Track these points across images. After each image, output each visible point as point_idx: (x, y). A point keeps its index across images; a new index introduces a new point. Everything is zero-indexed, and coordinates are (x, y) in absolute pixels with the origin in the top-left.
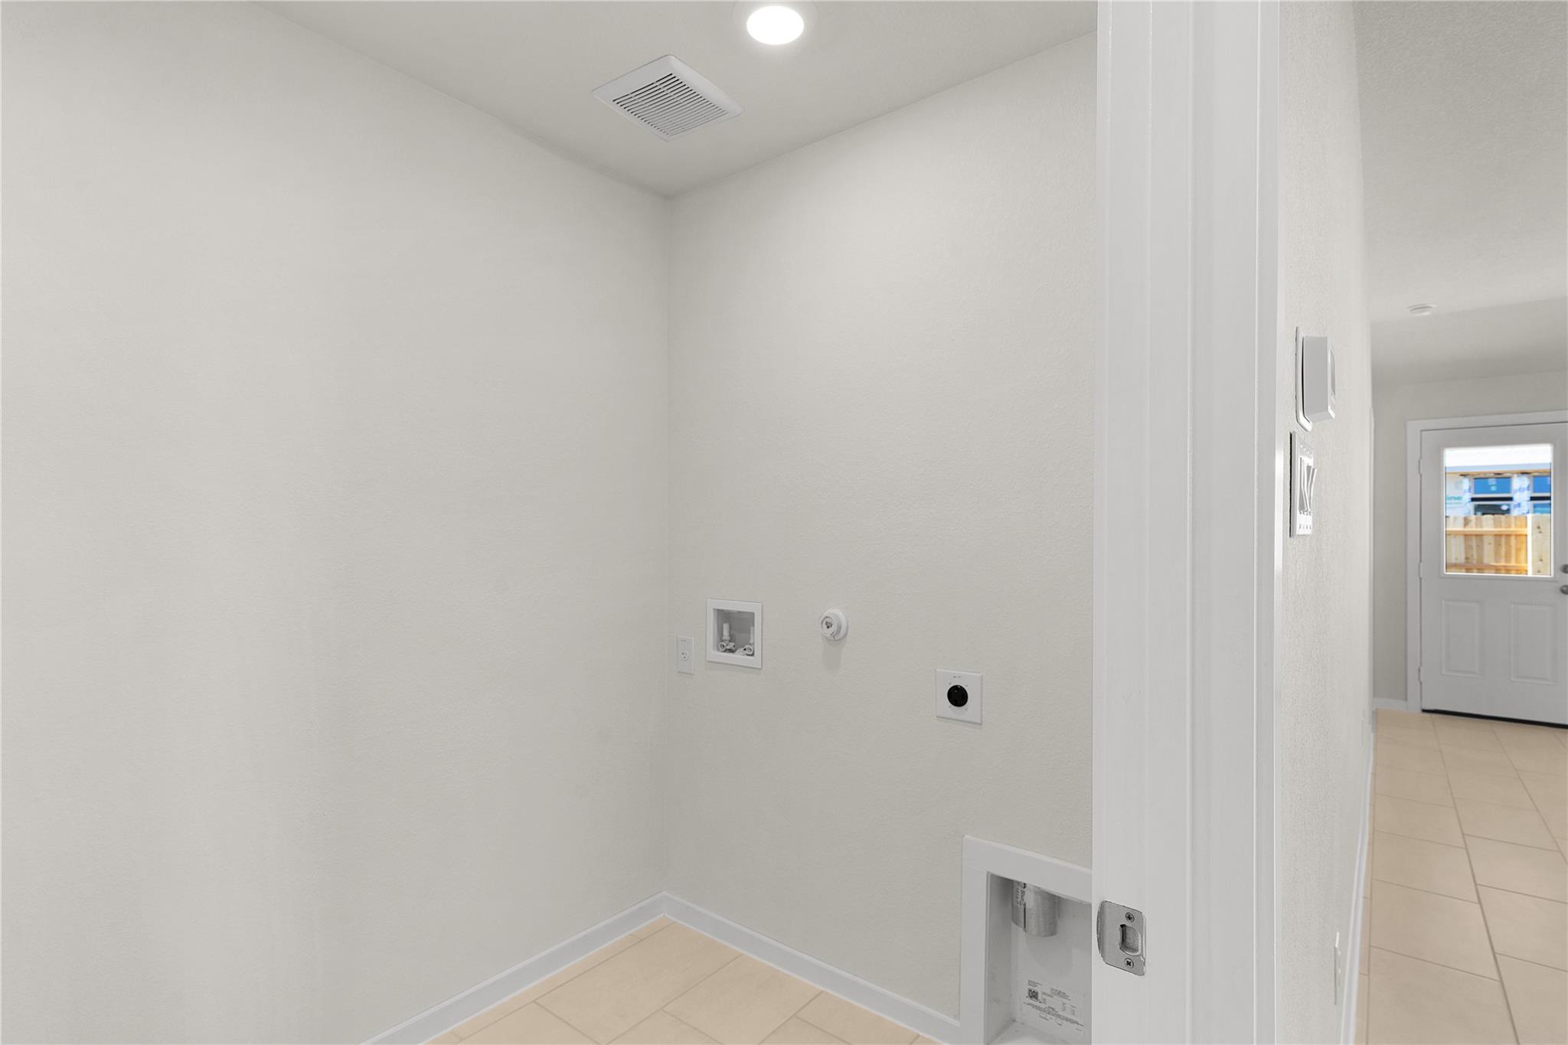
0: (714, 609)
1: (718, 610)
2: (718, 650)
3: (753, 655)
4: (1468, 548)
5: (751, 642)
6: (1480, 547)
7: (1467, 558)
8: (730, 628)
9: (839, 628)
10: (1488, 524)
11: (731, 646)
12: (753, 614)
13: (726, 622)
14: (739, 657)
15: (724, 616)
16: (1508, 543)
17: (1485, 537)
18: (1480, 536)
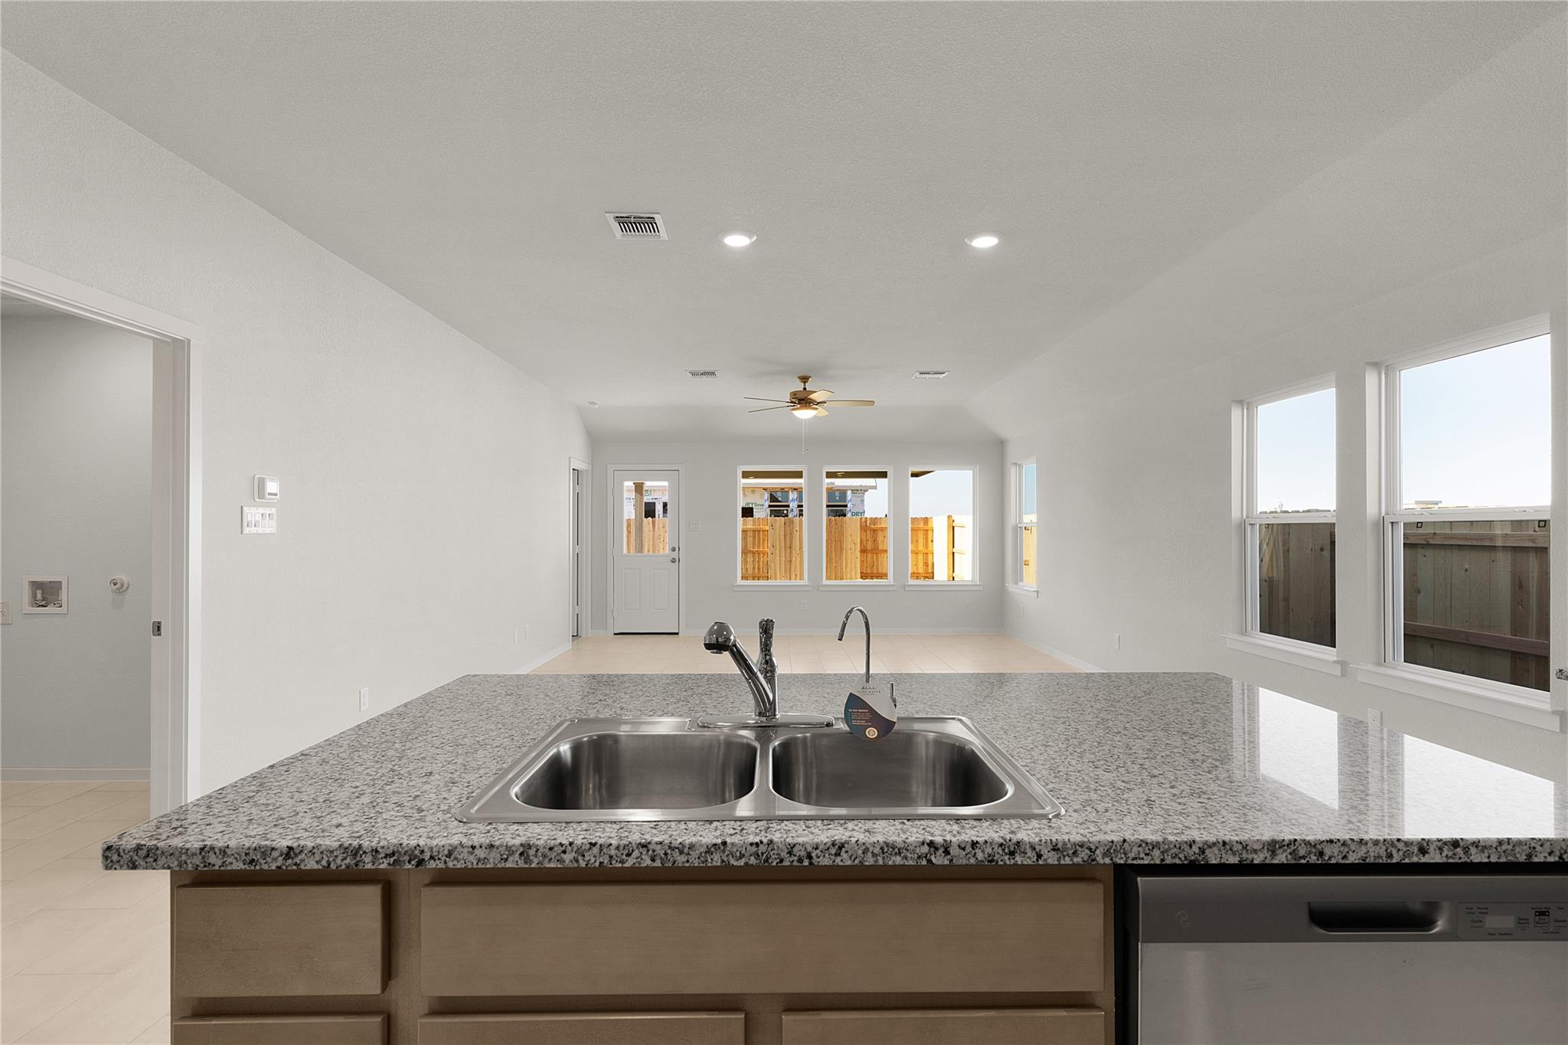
0: (29, 582)
1: (33, 582)
2: (33, 606)
3: (61, 606)
5: (60, 599)
8: (43, 593)
9: (122, 585)
11: (43, 603)
12: (61, 582)
13: (39, 589)
14: (49, 609)
15: (36, 585)
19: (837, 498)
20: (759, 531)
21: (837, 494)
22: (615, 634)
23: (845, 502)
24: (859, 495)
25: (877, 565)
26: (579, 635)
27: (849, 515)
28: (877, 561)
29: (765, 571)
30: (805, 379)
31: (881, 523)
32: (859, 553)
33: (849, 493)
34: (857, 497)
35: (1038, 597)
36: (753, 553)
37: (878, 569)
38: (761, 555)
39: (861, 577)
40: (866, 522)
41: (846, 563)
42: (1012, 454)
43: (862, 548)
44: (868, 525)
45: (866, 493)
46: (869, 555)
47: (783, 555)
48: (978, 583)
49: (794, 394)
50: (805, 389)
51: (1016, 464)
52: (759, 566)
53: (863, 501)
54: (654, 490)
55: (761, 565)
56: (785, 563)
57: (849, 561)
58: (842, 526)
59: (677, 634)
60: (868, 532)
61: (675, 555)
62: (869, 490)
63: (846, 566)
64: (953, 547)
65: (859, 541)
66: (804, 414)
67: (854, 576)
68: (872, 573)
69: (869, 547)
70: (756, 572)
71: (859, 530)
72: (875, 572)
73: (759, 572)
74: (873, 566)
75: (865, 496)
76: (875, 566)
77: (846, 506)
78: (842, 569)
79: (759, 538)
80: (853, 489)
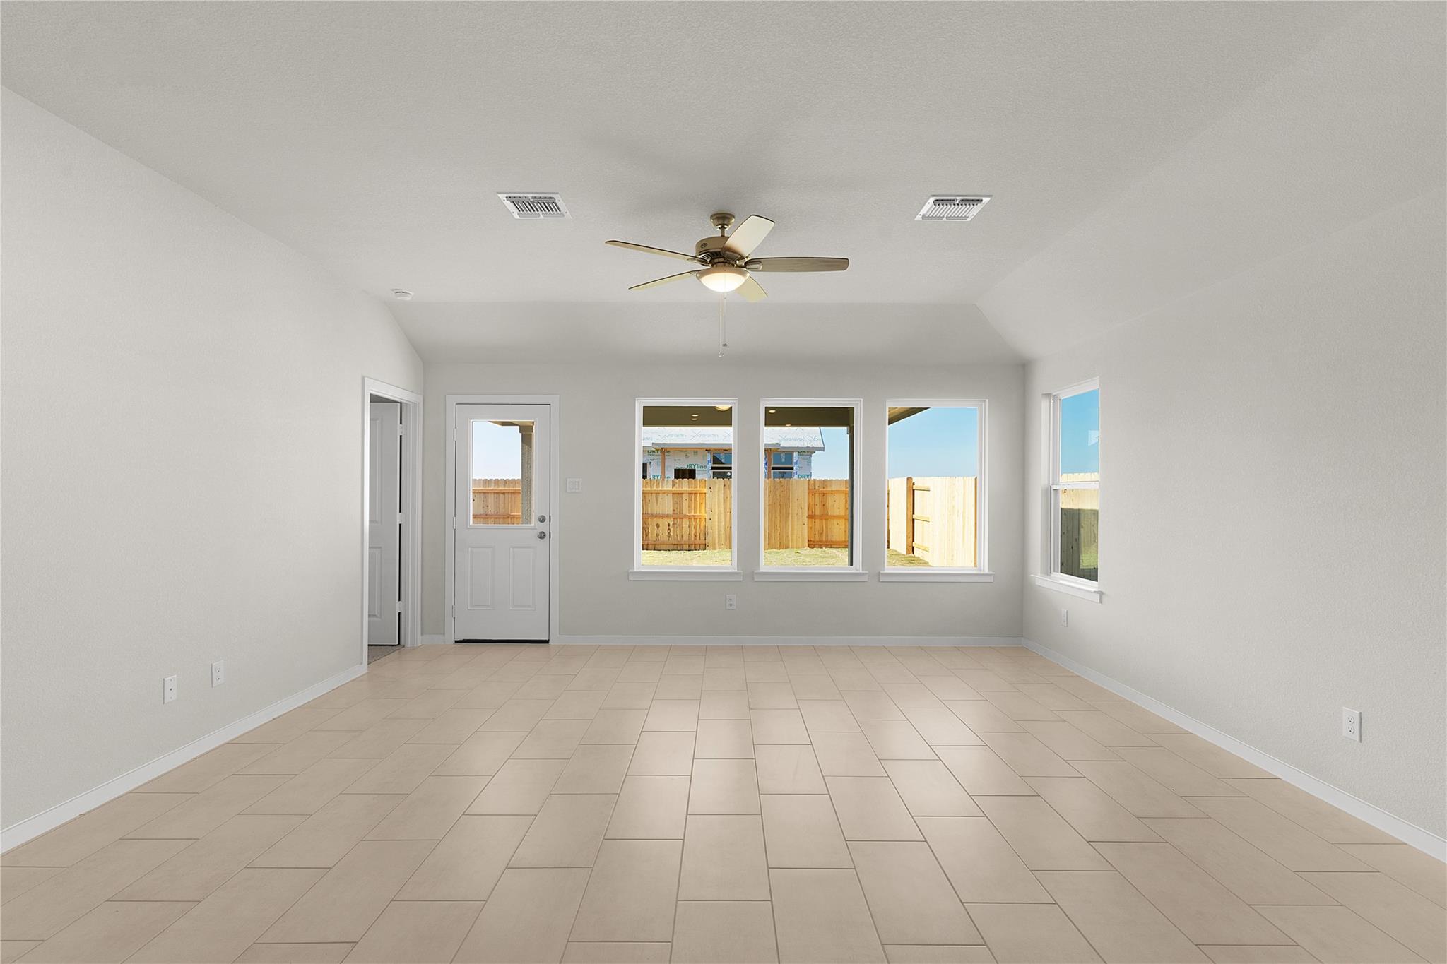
4: (675, 503)
6: (681, 502)
7: (674, 510)
10: (685, 485)
16: (696, 498)
17: (684, 495)
18: (681, 494)
19: (783, 460)
20: (696, 494)
21: (783, 456)
22: (456, 642)
23: (791, 464)
24: (806, 457)
25: (827, 532)
26: (402, 643)
27: (795, 477)
28: (827, 528)
29: (703, 538)
30: (722, 219)
31: (831, 486)
32: (806, 519)
33: (795, 454)
34: (804, 459)
35: (1101, 602)
36: (690, 518)
37: (827, 536)
38: (698, 520)
39: (809, 546)
40: (814, 484)
41: (792, 530)
42: (1042, 381)
43: (810, 513)
44: (817, 487)
45: (813, 455)
46: (818, 521)
47: (723, 519)
48: (987, 572)
49: (703, 245)
50: (723, 236)
51: (1048, 395)
52: (695, 532)
53: (809, 463)
55: (698, 531)
56: (725, 529)
57: (796, 527)
58: (788, 489)
59: (547, 642)
60: (817, 495)
61: (544, 527)
62: (816, 452)
63: (792, 534)
64: (913, 513)
65: (806, 505)
66: (723, 282)
67: (800, 544)
68: (821, 541)
69: (818, 513)
70: (693, 539)
71: (807, 494)
72: (824, 539)
73: (695, 539)
74: (821, 534)
76: (824, 534)
77: (792, 468)
78: (788, 536)
79: (696, 501)
80: (800, 450)
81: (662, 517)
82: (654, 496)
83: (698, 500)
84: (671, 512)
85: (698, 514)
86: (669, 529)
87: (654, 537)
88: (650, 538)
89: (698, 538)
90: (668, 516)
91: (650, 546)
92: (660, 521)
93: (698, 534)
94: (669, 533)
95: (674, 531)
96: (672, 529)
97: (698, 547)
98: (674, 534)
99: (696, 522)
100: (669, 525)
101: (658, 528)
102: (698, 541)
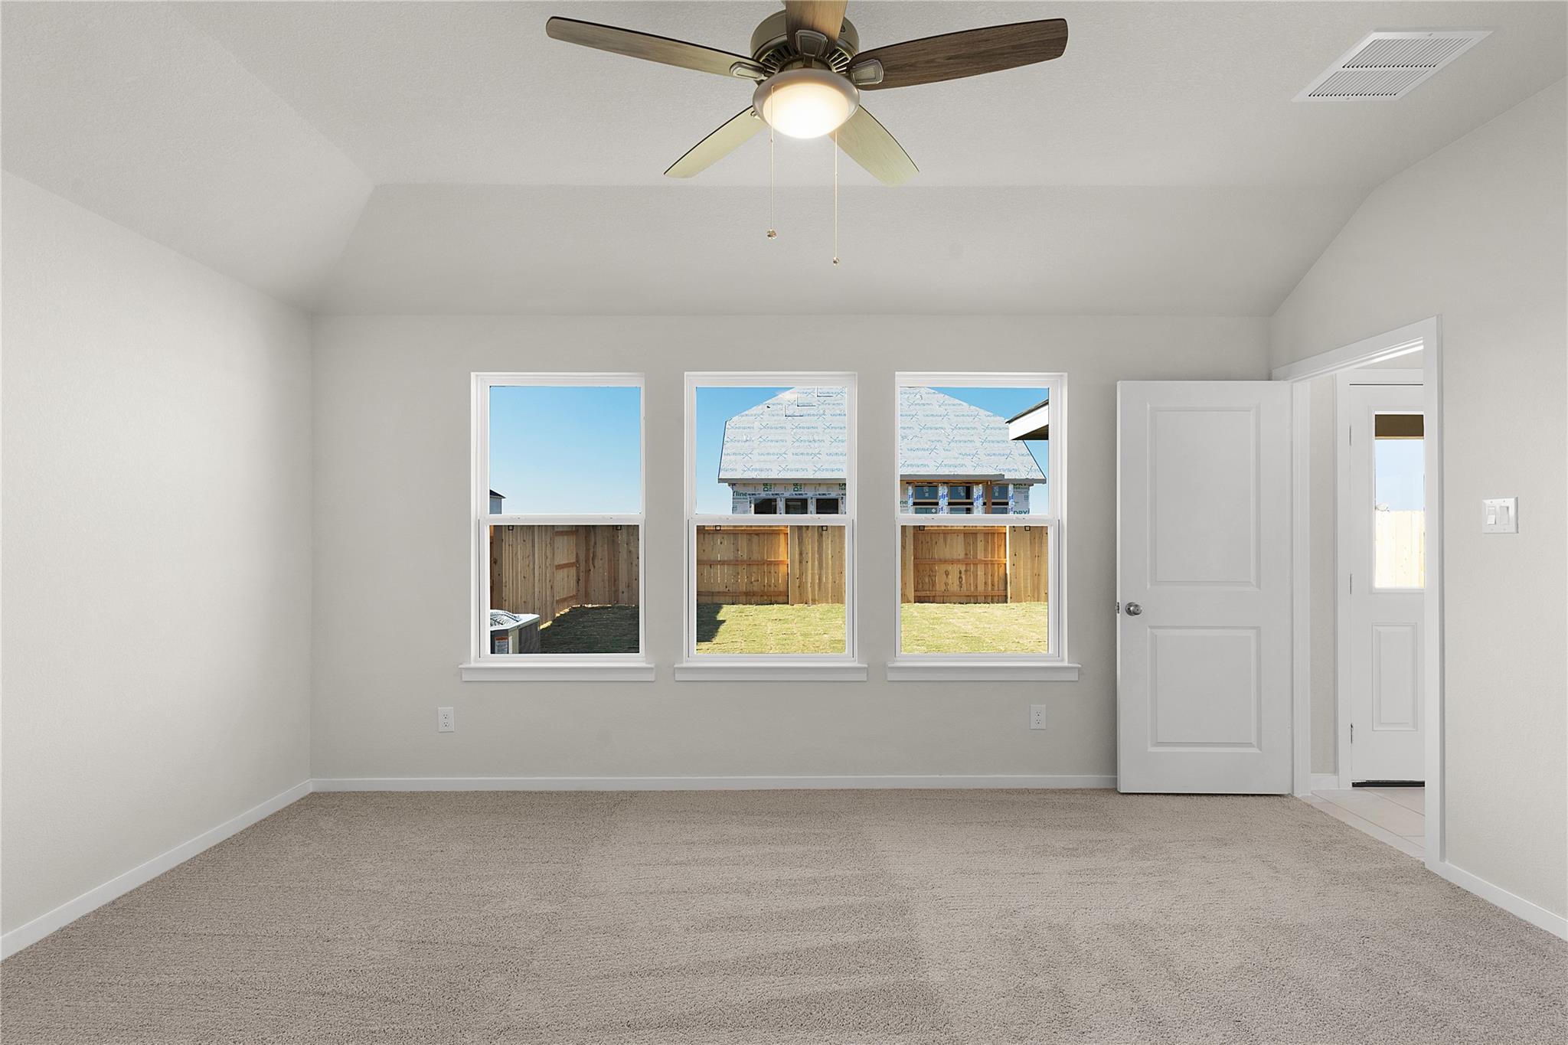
7: (966, 554)
19: (997, 494)
21: (996, 489)
22: (1354, 785)
23: (1007, 499)
24: (1023, 490)
27: (1011, 513)
29: (1002, 588)
33: (1011, 487)
34: (1020, 492)
36: (986, 563)
38: (996, 566)
45: (1031, 487)
52: (993, 581)
53: (1027, 498)
54: (775, 484)
55: (996, 580)
62: (1035, 483)
70: (990, 589)
73: (993, 589)
75: (1030, 491)
77: (1007, 503)
79: (993, 543)
80: (1016, 483)
81: (952, 562)
82: (942, 535)
83: (996, 541)
84: (962, 556)
85: (996, 559)
86: (960, 577)
87: (943, 588)
88: (937, 589)
89: (996, 588)
90: (959, 561)
91: (937, 599)
92: (950, 568)
93: (996, 583)
94: (960, 582)
95: (966, 580)
96: (964, 577)
97: (996, 599)
98: (966, 583)
99: (993, 569)
100: (960, 573)
101: (947, 575)
102: (996, 593)
